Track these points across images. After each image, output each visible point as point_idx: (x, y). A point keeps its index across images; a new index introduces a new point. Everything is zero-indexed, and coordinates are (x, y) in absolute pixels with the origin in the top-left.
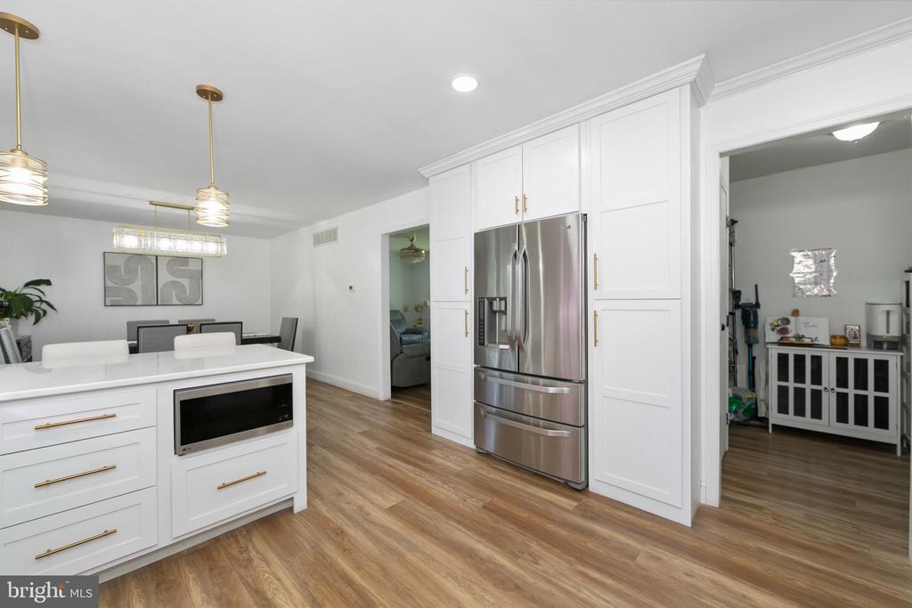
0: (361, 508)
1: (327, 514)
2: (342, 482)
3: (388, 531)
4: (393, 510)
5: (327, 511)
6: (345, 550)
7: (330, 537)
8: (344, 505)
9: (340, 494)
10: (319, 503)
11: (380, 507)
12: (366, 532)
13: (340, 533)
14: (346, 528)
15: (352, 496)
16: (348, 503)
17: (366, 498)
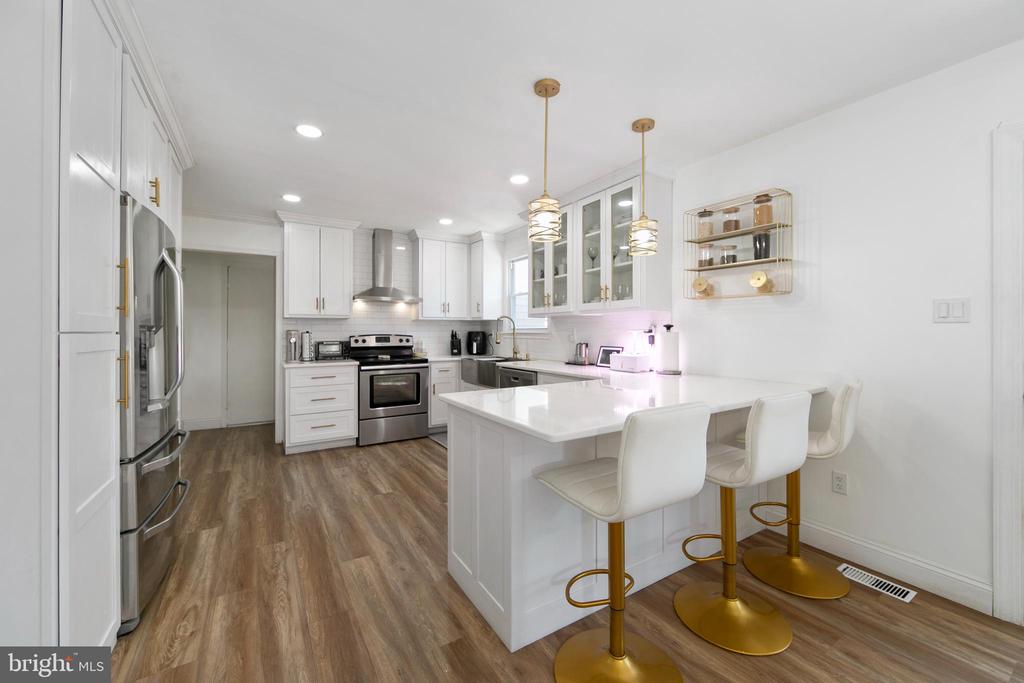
0: (393, 561)
1: (428, 559)
2: (396, 604)
3: (382, 536)
4: (363, 552)
5: (427, 564)
6: (421, 528)
7: (430, 539)
8: (408, 567)
9: (407, 584)
10: (434, 576)
11: (373, 558)
12: (399, 537)
13: (420, 541)
14: (414, 543)
15: (394, 578)
16: (403, 569)
17: (380, 572)
